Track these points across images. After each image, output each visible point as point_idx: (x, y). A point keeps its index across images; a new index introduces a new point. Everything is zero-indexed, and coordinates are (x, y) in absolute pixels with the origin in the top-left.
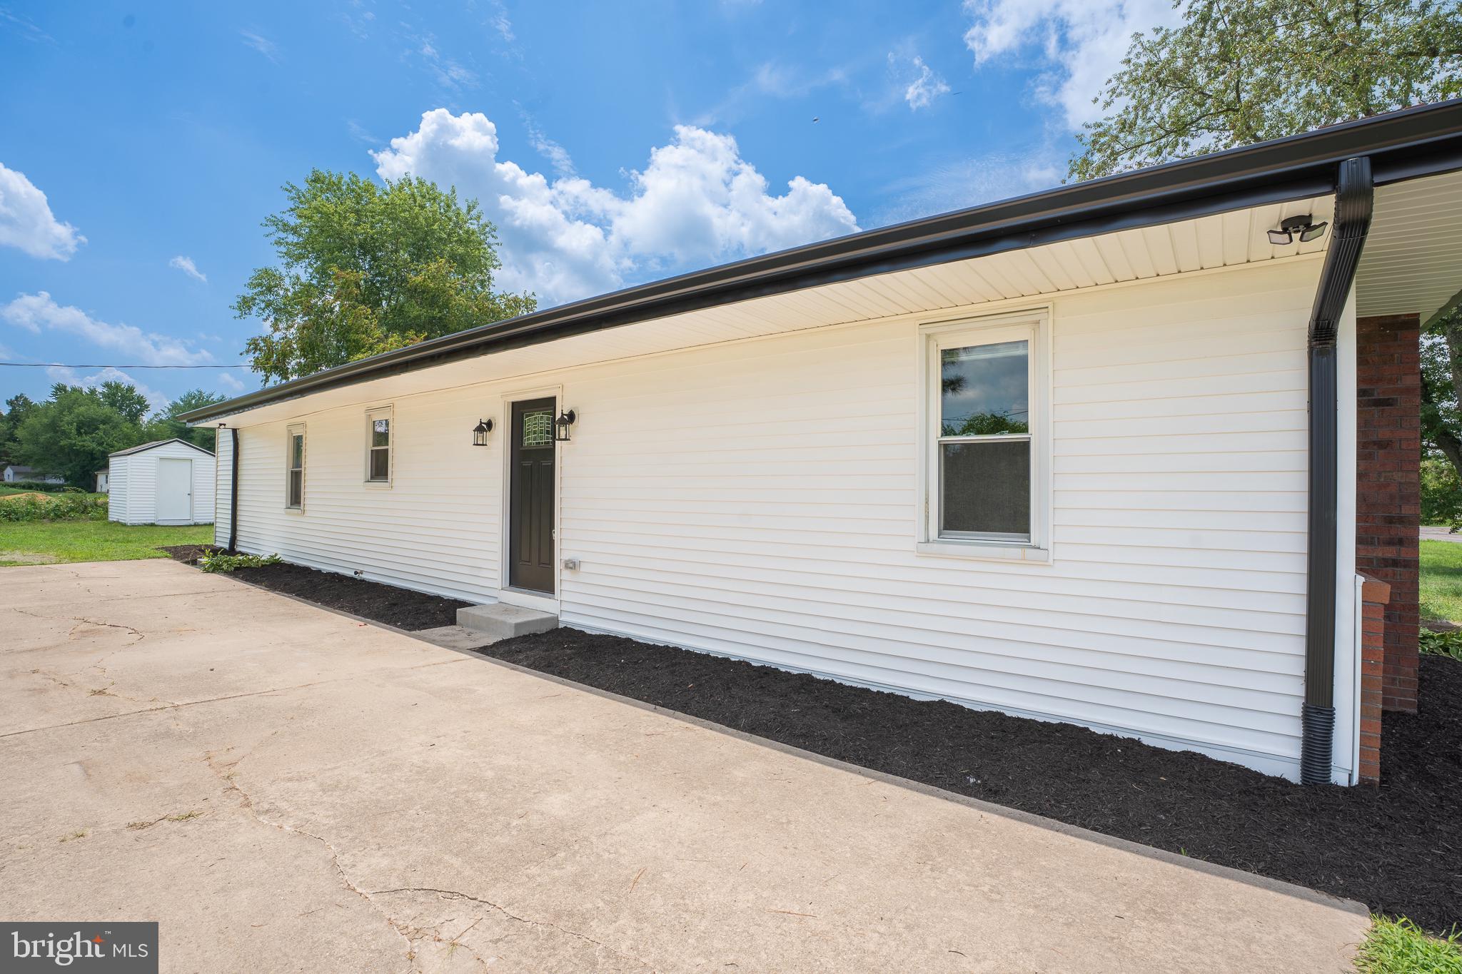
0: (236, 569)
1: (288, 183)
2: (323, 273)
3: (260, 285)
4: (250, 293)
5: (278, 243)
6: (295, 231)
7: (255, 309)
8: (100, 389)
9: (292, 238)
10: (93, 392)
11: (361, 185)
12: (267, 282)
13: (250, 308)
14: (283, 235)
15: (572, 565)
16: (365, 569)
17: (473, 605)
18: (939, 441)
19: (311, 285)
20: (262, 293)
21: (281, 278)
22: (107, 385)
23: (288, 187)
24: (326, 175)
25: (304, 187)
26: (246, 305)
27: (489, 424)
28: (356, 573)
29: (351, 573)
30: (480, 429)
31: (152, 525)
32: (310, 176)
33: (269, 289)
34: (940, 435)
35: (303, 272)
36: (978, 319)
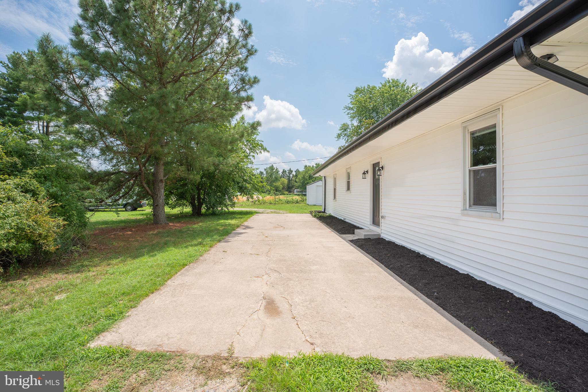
0: (320, 217)
1: (349, 94)
2: (360, 122)
3: (342, 129)
4: (339, 132)
5: (348, 114)
6: (352, 109)
7: (342, 137)
8: (315, 165)
9: (352, 112)
10: (313, 166)
11: (371, 88)
12: (344, 128)
13: (340, 137)
14: (349, 111)
15: (382, 217)
16: (346, 218)
17: (361, 228)
18: (469, 169)
19: (358, 125)
20: (343, 131)
21: (348, 125)
22: (316, 164)
23: (350, 95)
24: (360, 88)
25: (354, 94)
26: (339, 136)
27: (367, 172)
28: (344, 219)
29: (343, 219)
30: (364, 173)
31: (315, 205)
32: (355, 89)
33: (345, 130)
34: (469, 167)
35: (356, 123)
36: (482, 116)
